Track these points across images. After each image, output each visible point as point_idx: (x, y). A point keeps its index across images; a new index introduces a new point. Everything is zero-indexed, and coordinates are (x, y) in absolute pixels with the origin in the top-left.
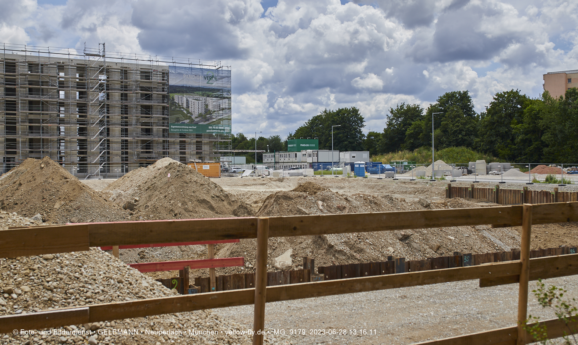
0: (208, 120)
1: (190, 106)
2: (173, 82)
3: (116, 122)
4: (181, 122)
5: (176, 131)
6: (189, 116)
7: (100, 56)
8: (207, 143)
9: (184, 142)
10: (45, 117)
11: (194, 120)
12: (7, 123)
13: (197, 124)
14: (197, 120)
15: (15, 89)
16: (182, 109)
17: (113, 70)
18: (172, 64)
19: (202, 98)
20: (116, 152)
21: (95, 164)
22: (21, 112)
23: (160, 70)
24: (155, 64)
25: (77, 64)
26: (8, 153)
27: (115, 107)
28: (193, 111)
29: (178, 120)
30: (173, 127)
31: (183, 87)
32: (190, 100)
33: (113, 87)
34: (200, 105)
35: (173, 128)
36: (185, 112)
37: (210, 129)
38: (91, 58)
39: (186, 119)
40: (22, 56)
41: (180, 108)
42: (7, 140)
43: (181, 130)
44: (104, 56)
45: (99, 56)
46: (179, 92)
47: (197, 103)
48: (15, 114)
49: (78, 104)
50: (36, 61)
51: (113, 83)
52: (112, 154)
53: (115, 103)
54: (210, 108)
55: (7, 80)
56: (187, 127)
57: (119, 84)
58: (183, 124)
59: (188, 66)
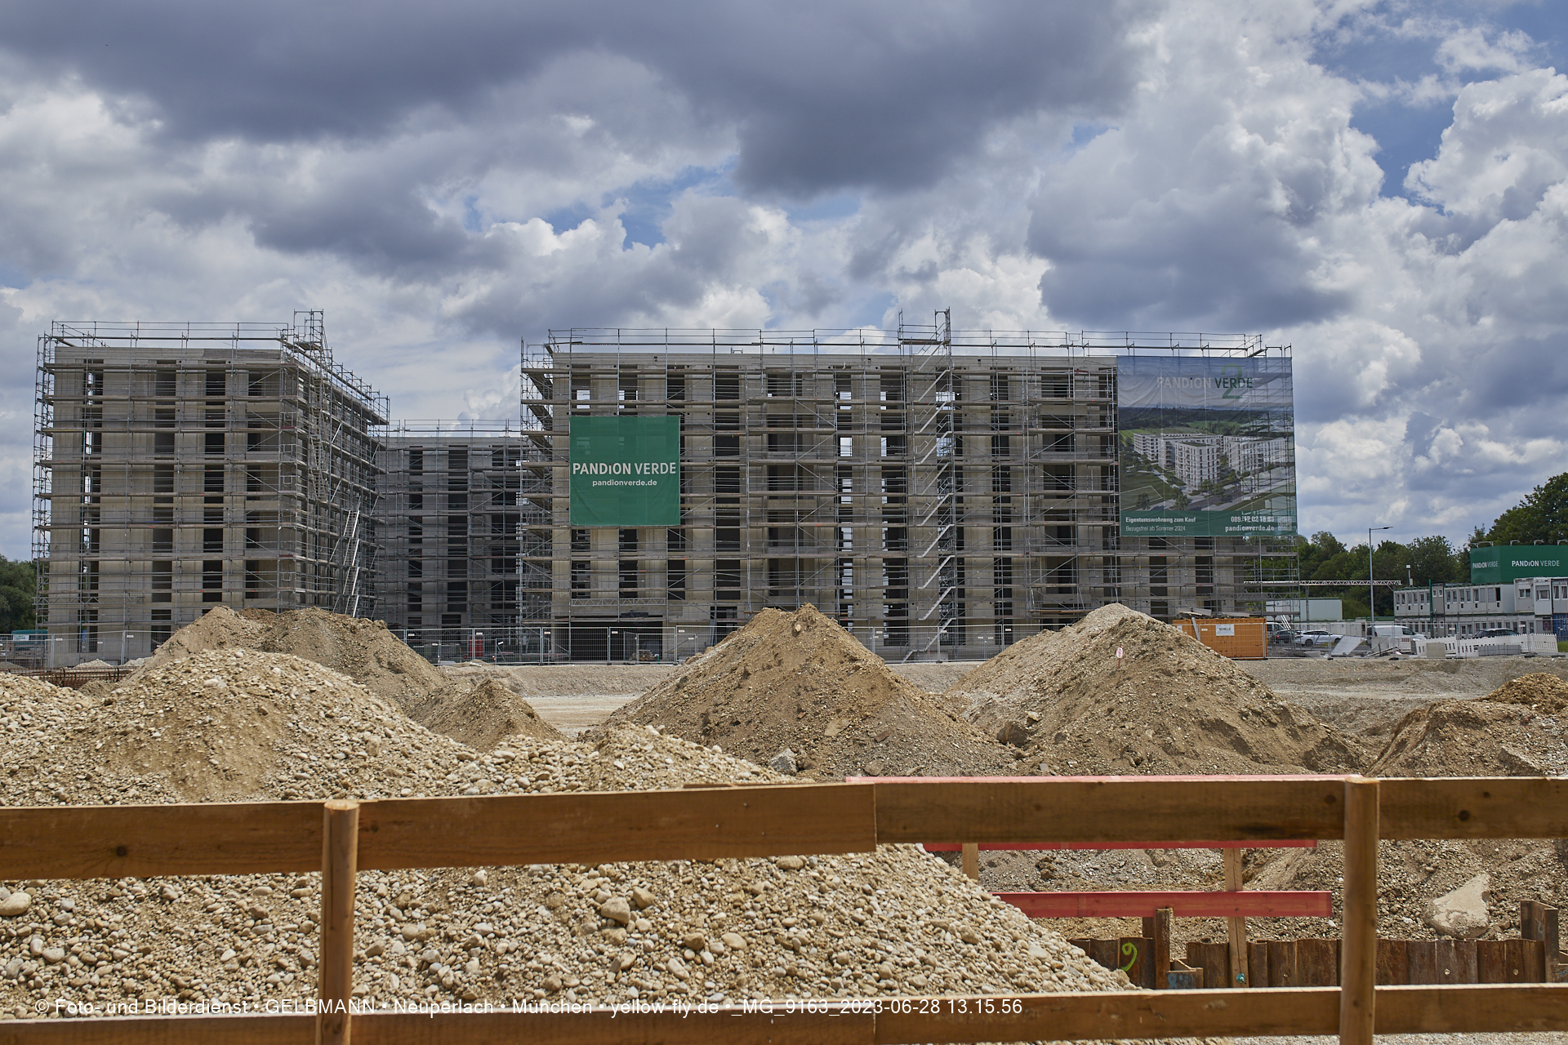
0: (1229, 499)
1: (1177, 461)
2: (1129, 397)
3: (980, 513)
4: (1152, 507)
5: (1140, 532)
6: (1176, 489)
7: (939, 343)
8: (1227, 562)
9: (1163, 560)
10: (808, 505)
11: (1190, 501)
12: (719, 523)
13: (1196, 510)
14: (1196, 499)
15: (737, 438)
16: (1156, 472)
17: (971, 377)
18: (1124, 352)
19: (1212, 440)
20: (981, 590)
21: (928, 622)
22: (752, 494)
23: (1093, 368)
24: (1080, 353)
25: (882, 368)
26: (721, 596)
27: (977, 472)
28: (1185, 474)
29: (1144, 502)
30: (1132, 521)
31: (1156, 410)
32: (1176, 445)
33: (972, 422)
34: (1205, 459)
35: (1130, 524)
36: (1164, 479)
37: (1235, 524)
38: (918, 351)
39: (1168, 498)
40: (753, 356)
41: (1149, 469)
42: (720, 564)
43: (1152, 528)
44: (947, 343)
45: (936, 343)
46: (1145, 425)
47: (1197, 453)
48: (737, 500)
49: (884, 468)
50: (785, 365)
51: (972, 410)
52: (970, 595)
53: (976, 461)
54: (1234, 464)
55: (719, 418)
56: (1171, 520)
57: (987, 411)
58: (1160, 512)
59: (1168, 353)
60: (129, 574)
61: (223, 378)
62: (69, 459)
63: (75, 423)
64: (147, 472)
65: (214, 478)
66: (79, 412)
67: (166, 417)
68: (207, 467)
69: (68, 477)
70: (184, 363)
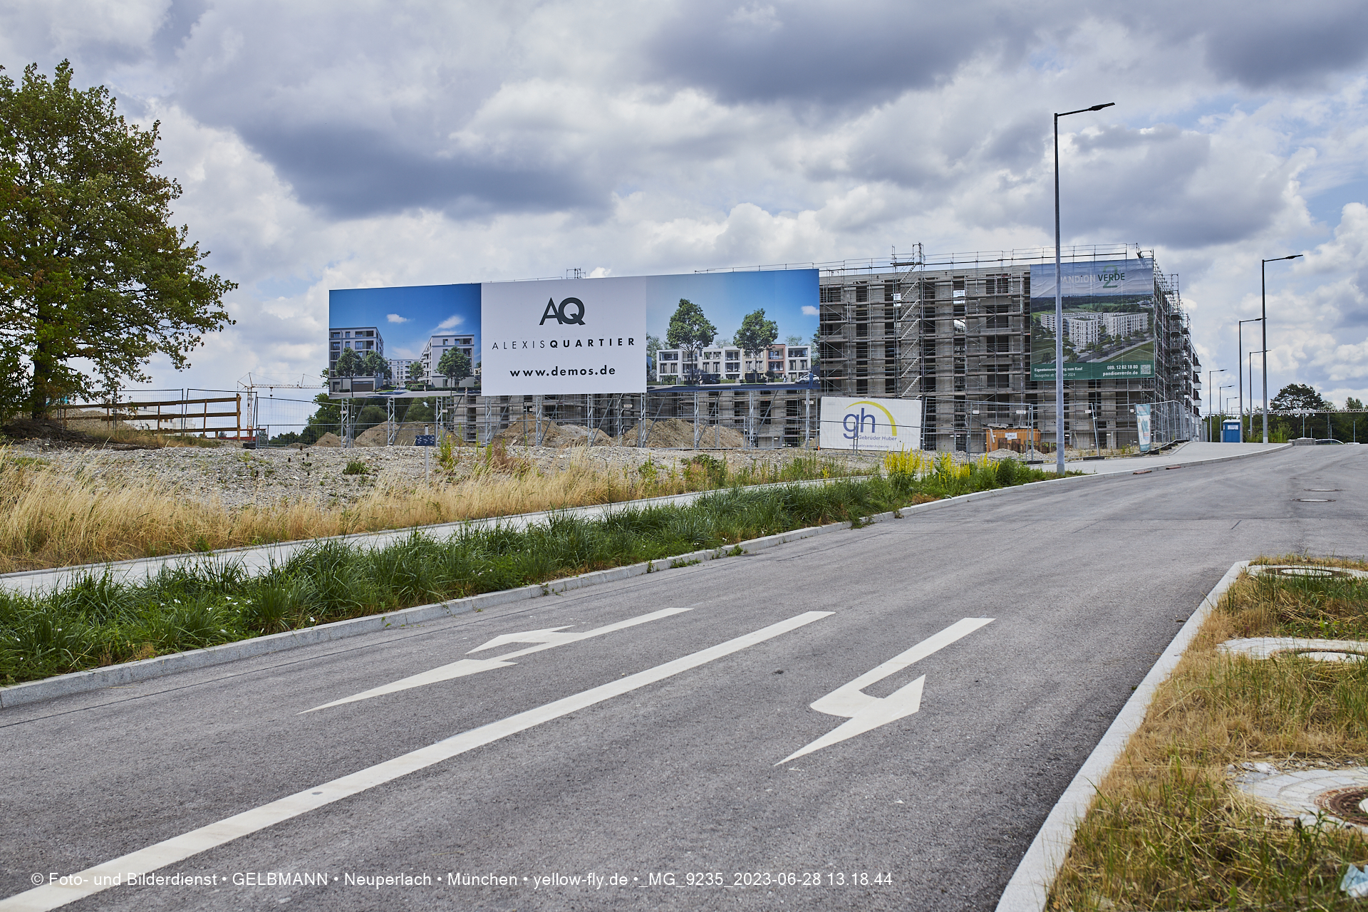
0: (1106, 354)
1: (1070, 332)
2: (1037, 291)
3: (946, 368)
4: (1052, 361)
5: (1044, 378)
6: (1069, 349)
7: (915, 264)
8: (1111, 396)
11: (1079, 356)
13: (1083, 362)
14: (1083, 355)
16: (1056, 339)
17: (938, 283)
19: (1094, 316)
23: (1021, 273)
25: (886, 281)
28: (1076, 339)
29: (1047, 358)
30: (1039, 370)
32: (1070, 320)
34: (1090, 328)
35: (1037, 373)
37: (1110, 371)
38: (900, 269)
41: (1051, 336)
43: (1052, 375)
44: (920, 264)
45: (912, 264)
46: (1050, 308)
47: (1085, 325)
49: (886, 342)
52: (939, 419)
53: (944, 336)
54: (1111, 331)
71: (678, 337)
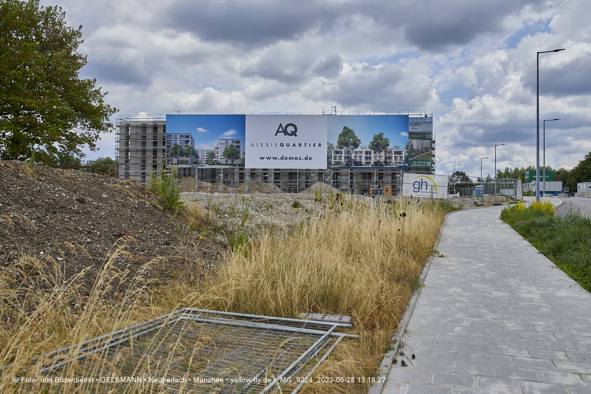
0: (413, 157)
37: (414, 164)
54: (415, 147)
60: (136, 176)
61: (157, 128)
62: (123, 148)
63: (124, 139)
64: (140, 151)
65: (155, 152)
66: (125, 137)
67: (144, 137)
68: (154, 150)
69: (123, 152)
70: (148, 125)
71: (343, 143)
